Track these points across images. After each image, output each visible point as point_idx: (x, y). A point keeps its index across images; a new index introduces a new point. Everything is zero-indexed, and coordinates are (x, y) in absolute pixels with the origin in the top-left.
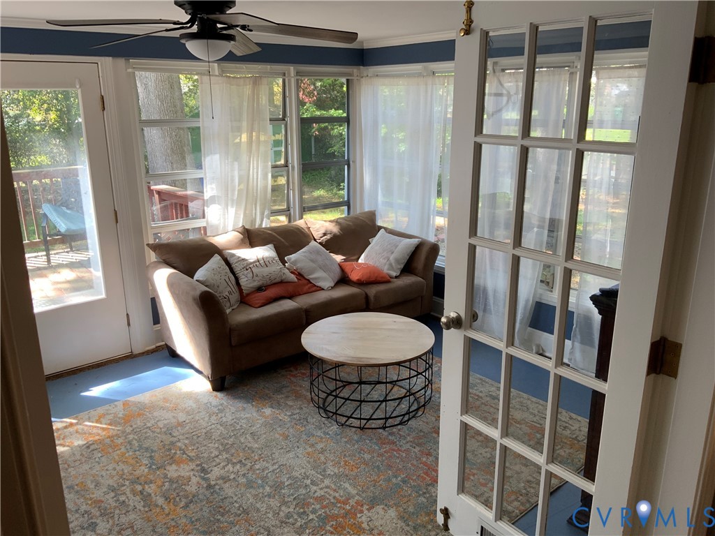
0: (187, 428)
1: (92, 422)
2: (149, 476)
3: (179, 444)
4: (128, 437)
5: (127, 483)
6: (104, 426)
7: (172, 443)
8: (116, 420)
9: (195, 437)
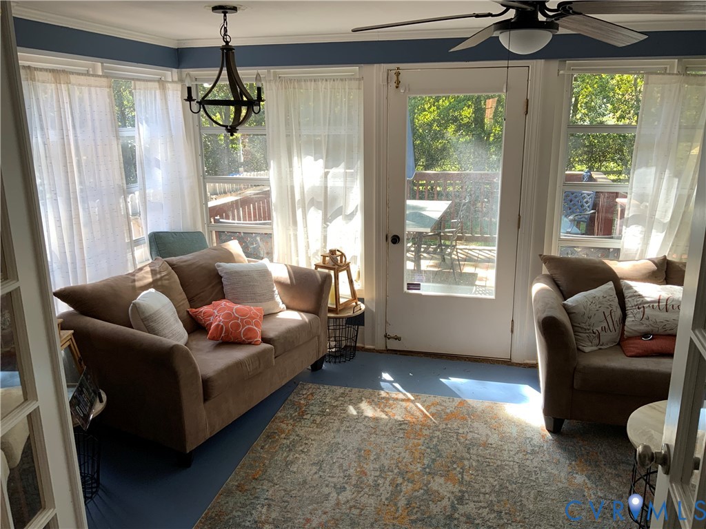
0: (488, 451)
1: (423, 406)
2: (415, 476)
3: (466, 463)
4: (435, 432)
5: (396, 471)
6: (428, 414)
7: (462, 458)
8: (441, 413)
9: (485, 464)
